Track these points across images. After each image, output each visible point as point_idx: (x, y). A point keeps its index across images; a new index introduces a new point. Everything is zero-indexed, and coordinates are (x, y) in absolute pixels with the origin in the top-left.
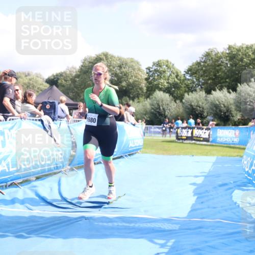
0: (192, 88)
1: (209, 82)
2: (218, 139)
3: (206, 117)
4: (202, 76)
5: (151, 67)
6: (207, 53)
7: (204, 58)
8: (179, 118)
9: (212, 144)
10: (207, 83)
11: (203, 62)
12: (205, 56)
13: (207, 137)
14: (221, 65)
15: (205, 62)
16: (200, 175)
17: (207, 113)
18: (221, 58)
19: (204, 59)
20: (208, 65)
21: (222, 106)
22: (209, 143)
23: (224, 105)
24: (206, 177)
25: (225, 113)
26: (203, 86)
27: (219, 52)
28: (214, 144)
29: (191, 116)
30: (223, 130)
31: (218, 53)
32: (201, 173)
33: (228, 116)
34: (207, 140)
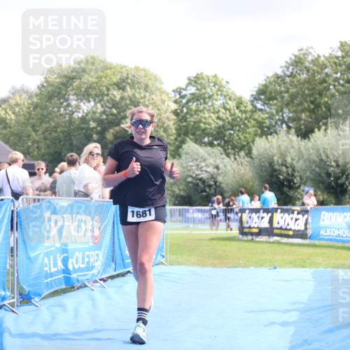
0: (268, 128)
1: (303, 116)
2: (322, 232)
3: (299, 187)
4: (287, 105)
5: (184, 87)
6: (295, 56)
7: (291, 68)
8: (243, 190)
9: (312, 242)
10: (300, 119)
11: (289, 76)
12: (292, 65)
13: (303, 228)
14: (325, 82)
15: (292, 75)
16: (292, 307)
17: (301, 179)
18: (324, 66)
19: (290, 70)
20: (299, 81)
21: (333, 164)
22: (307, 242)
23: (336, 161)
24: (302, 311)
25: (337, 178)
26: (291, 125)
27: (321, 55)
28: (317, 242)
29: (267, 186)
30: (331, 214)
31: (319, 56)
32: (294, 303)
33: (342, 185)
34: (301, 235)
